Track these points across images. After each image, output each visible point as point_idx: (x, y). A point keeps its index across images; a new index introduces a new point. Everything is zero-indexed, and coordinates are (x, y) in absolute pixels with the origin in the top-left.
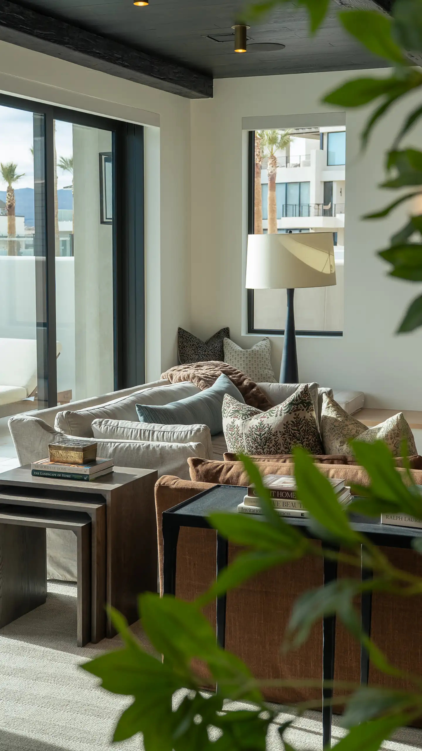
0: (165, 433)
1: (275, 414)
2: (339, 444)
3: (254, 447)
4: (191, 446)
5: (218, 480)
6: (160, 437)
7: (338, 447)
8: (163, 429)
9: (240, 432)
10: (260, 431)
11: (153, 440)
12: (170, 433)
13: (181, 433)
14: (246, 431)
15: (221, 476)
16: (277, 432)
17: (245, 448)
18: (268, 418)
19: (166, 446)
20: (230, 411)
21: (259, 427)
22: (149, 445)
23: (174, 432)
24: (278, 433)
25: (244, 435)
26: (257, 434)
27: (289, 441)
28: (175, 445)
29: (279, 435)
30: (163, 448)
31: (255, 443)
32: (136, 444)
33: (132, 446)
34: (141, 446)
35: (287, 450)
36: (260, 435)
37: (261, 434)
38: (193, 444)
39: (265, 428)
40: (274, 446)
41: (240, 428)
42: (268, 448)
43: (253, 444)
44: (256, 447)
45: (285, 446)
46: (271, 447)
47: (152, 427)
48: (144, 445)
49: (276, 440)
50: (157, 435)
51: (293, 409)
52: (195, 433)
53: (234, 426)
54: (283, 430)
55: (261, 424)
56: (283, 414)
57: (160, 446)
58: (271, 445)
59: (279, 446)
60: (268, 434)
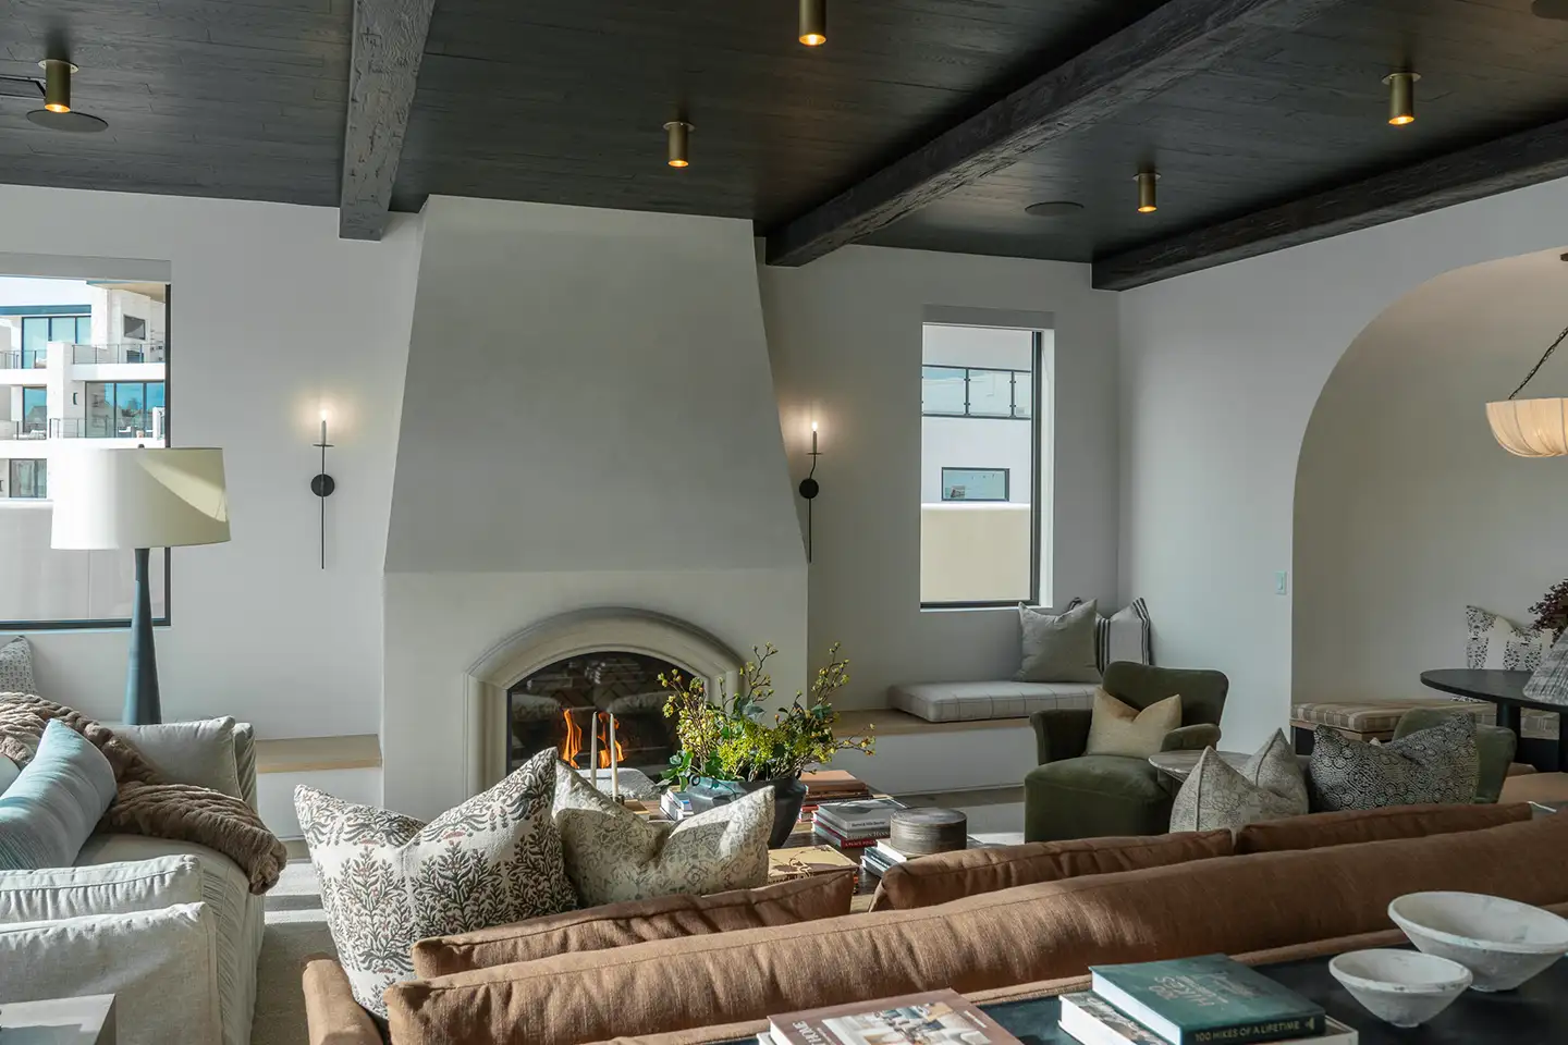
0: (90, 890)
1: (488, 825)
2: (638, 870)
3: (439, 907)
4: (184, 915)
5: (490, 1031)
6: (78, 904)
7: (636, 877)
8: (78, 880)
9: (395, 879)
10: (454, 867)
11: (57, 915)
12: (102, 887)
13: (135, 884)
14: (416, 872)
15: (494, 1020)
16: (498, 865)
17: (410, 912)
18: (471, 835)
19: (113, 927)
20: (342, 828)
21: (450, 861)
22: (65, 930)
23: (115, 884)
24: (502, 867)
25: (408, 884)
26: (446, 878)
27: (525, 881)
28: (139, 918)
29: (504, 871)
30: (105, 933)
31: (442, 898)
32: (23, 933)
33: (11, 939)
34: (41, 937)
35: (520, 901)
36: (454, 878)
37: (456, 874)
38: (189, 910)
39: (469, 859)
40: (489, 897)
41: (396, 868)
42: (474, 904)
43: (434, 900)
44: (445, 906)
45: (515, 892)
46: (483, 902)
47: (46, 882)
48: (50, 933)
49: (496, 883)
50: (68, 898)
51: (533, 806)
52: (173, 880)
53: (374, 864)
54: (513, 859)
55: (455, 850)
56: (511, 824)
57: (97, 928)
58: (482, 897)
59: (501, 896)
60: (477, 872)
